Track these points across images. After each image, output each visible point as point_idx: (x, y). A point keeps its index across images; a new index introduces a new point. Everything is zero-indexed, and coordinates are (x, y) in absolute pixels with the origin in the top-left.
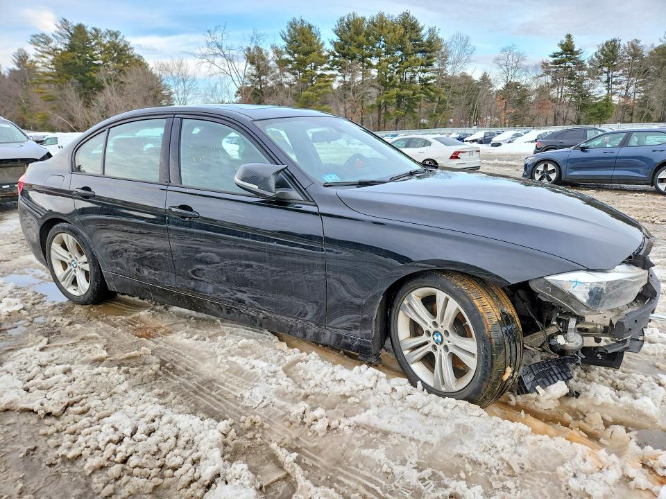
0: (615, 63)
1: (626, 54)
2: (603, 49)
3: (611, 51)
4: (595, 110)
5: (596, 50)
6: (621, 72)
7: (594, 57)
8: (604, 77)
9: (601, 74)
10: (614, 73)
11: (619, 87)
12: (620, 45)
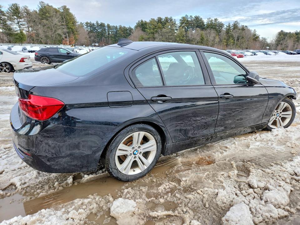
0: (19, 15)
1: (23, 11)
2: (11, 7)
3: (16, 9)
4: (17, 37)
5: (8, 7)
6: (23, 20)
7: (8, 10)
8: (16, 21)
9: (14, 19)
10: (20, 20)
11: (24, 27)
12: (19, 7)
